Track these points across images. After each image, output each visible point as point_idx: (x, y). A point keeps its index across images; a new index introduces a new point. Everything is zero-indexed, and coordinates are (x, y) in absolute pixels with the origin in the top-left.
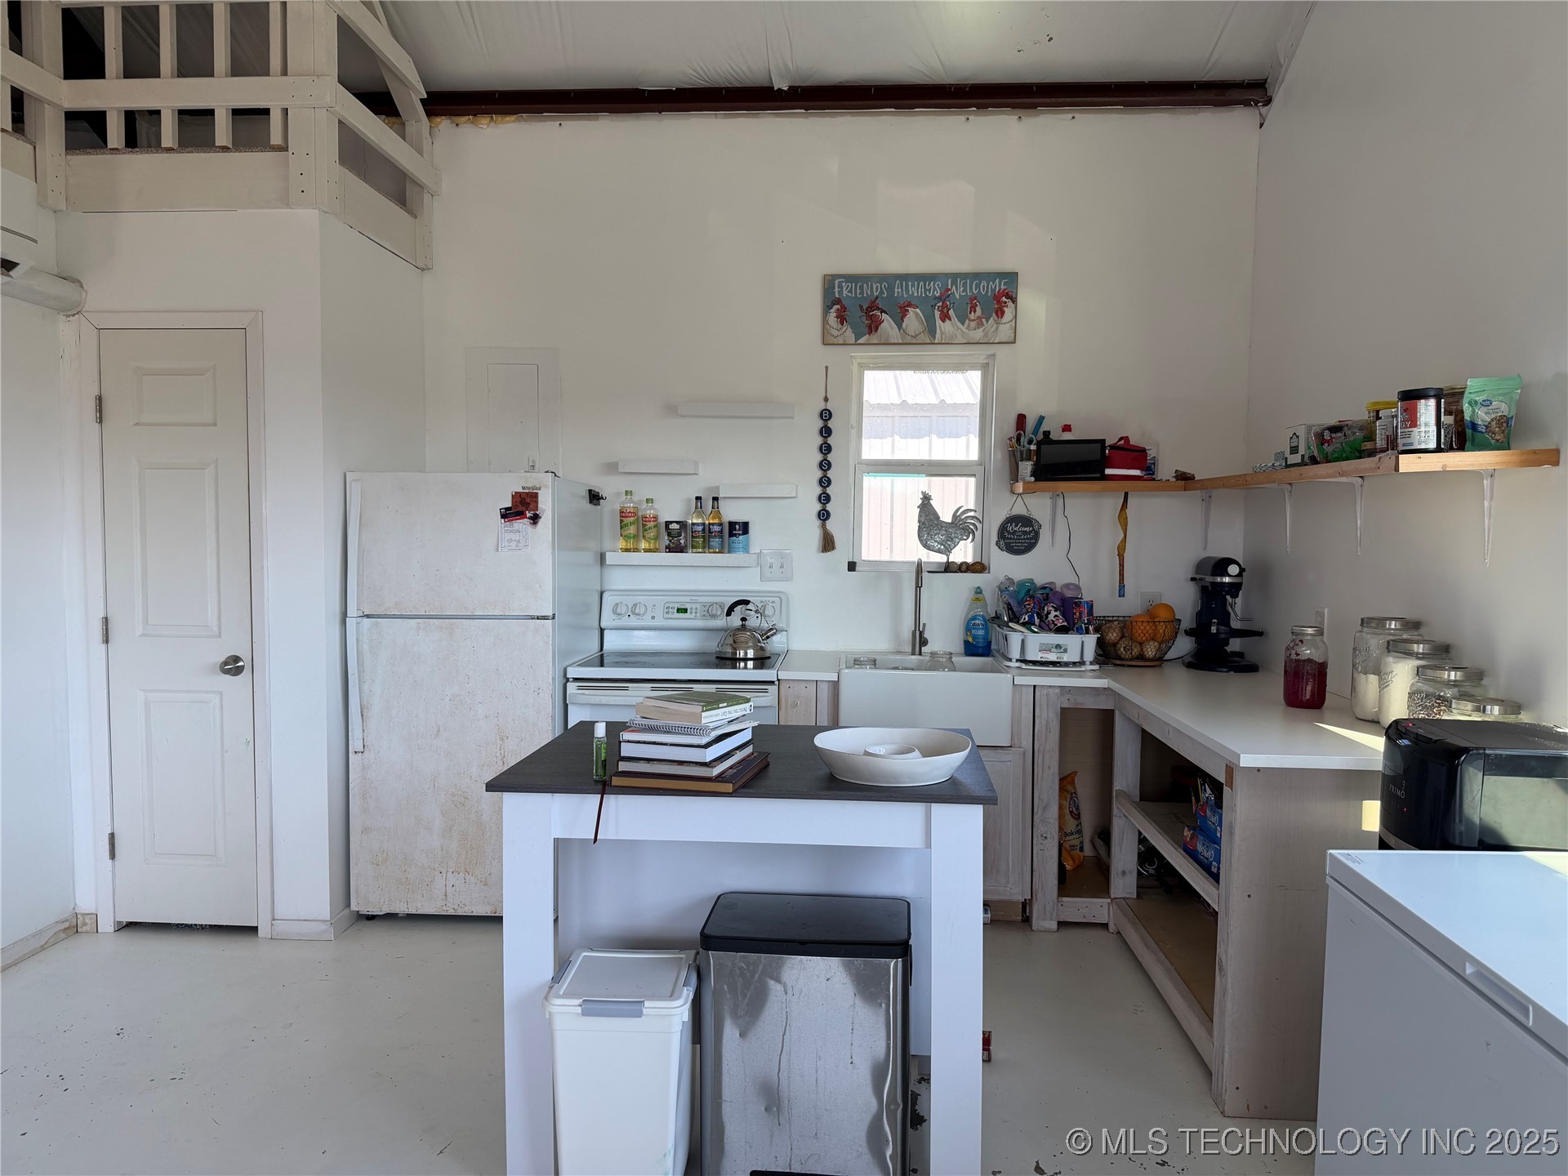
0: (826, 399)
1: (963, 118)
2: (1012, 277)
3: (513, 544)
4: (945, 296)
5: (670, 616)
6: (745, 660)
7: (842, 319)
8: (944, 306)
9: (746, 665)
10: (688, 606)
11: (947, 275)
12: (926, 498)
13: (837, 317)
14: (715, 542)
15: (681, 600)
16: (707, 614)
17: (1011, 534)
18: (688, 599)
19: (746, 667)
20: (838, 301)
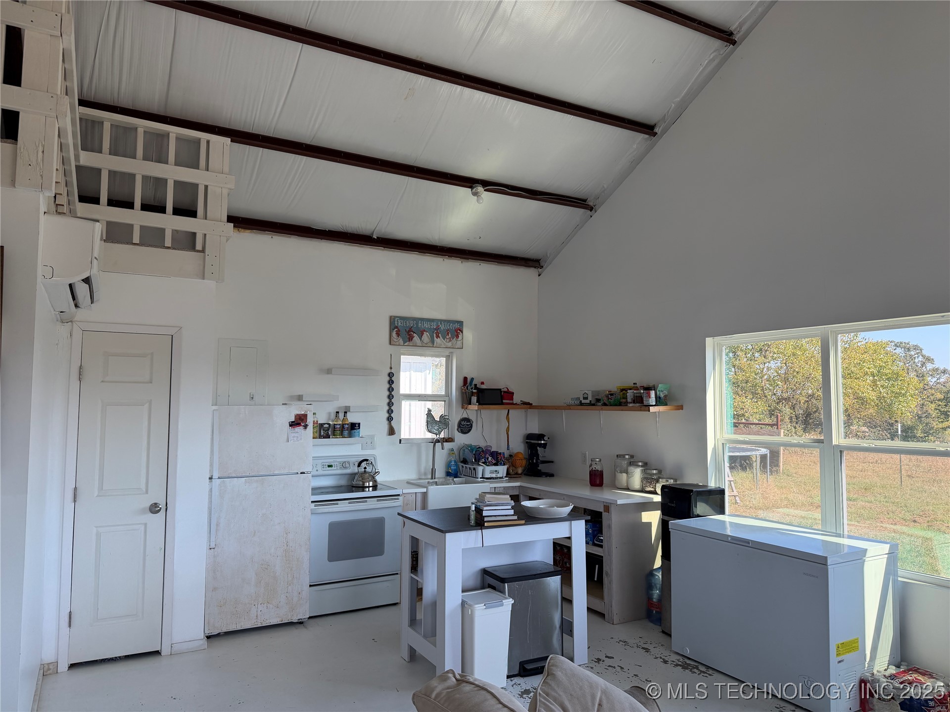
0: (391, 368)
1: (442, 259)
2: (461, 323)
3: (295, 439)
4: (437, 329)
5: (325, 469)
6: (369, 487)
7: (398, 334)
8: (437, 332)
9: (369, 489)
10: (333, 464)
11: (438, 320)
12: (429, 411)
13: (396, 334)
14: (346, 433)
15: (330, 461)
16: (342, 467)
17: (463, 425)
18: (332, 460)
19: (369, 490)
20: (396, 327)
